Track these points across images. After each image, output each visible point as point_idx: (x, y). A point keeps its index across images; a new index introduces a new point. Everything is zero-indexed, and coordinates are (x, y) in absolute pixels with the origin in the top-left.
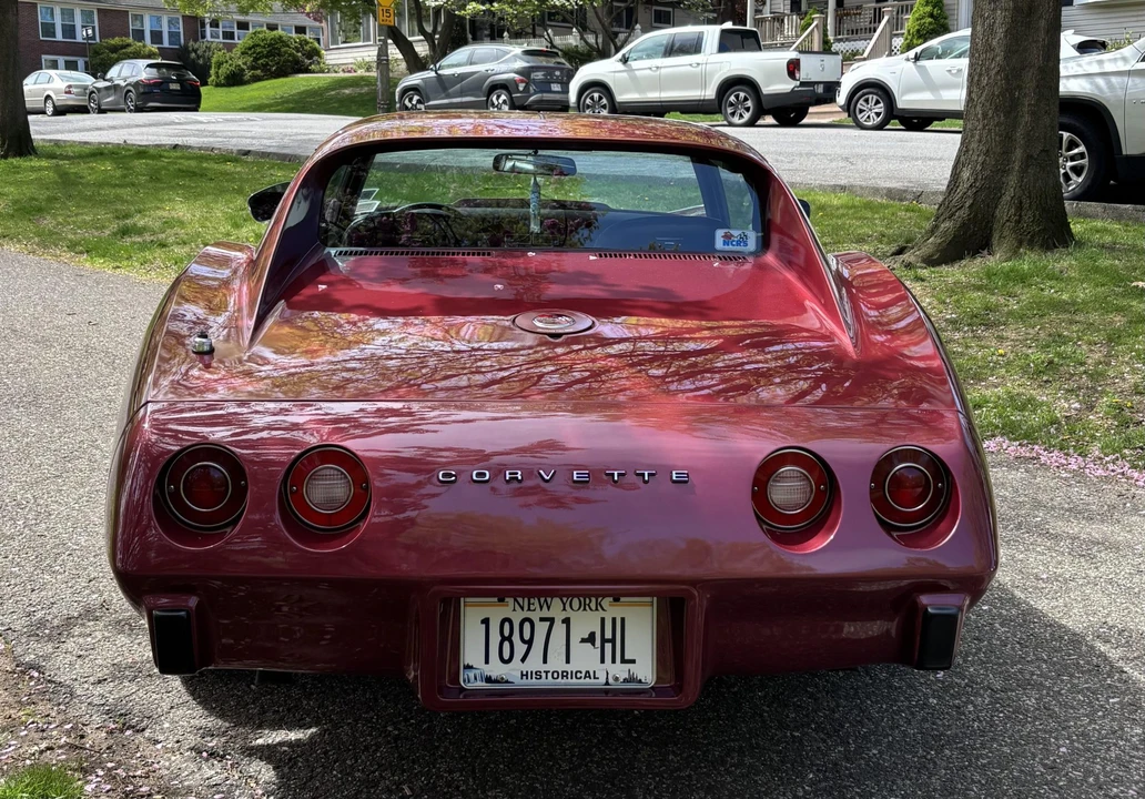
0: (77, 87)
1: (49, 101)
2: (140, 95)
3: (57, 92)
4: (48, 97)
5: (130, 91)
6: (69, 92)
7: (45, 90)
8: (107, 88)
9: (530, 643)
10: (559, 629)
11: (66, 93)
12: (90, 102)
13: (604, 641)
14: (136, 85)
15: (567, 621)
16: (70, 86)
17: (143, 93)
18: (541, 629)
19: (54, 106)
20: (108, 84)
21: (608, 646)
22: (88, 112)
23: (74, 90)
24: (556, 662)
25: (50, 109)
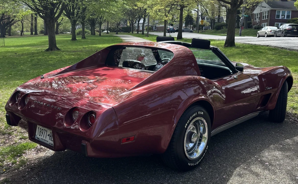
0: (273, 30)
1: (266, 34)
2: (285, 33)
3: (268, 32)
4: (266, 33)
5: (283, 32)
6: (271, 32)
7: (266, 31)
8: (279, 31)
9: (42, 133)
10: (46, 132)
11: (270, 32)
12: (275, 34)
13: (50, 136)
14: (285, 30)
15: (47, 131)
16: (271, 30)
17: (286, 32)
18: (44, 131)
19: (267, 35)
20: (279, 30)
21: (50, 137)
22: (274, 37)
23: (272, 31)
24: (44, 138)
25: (266, 36)
